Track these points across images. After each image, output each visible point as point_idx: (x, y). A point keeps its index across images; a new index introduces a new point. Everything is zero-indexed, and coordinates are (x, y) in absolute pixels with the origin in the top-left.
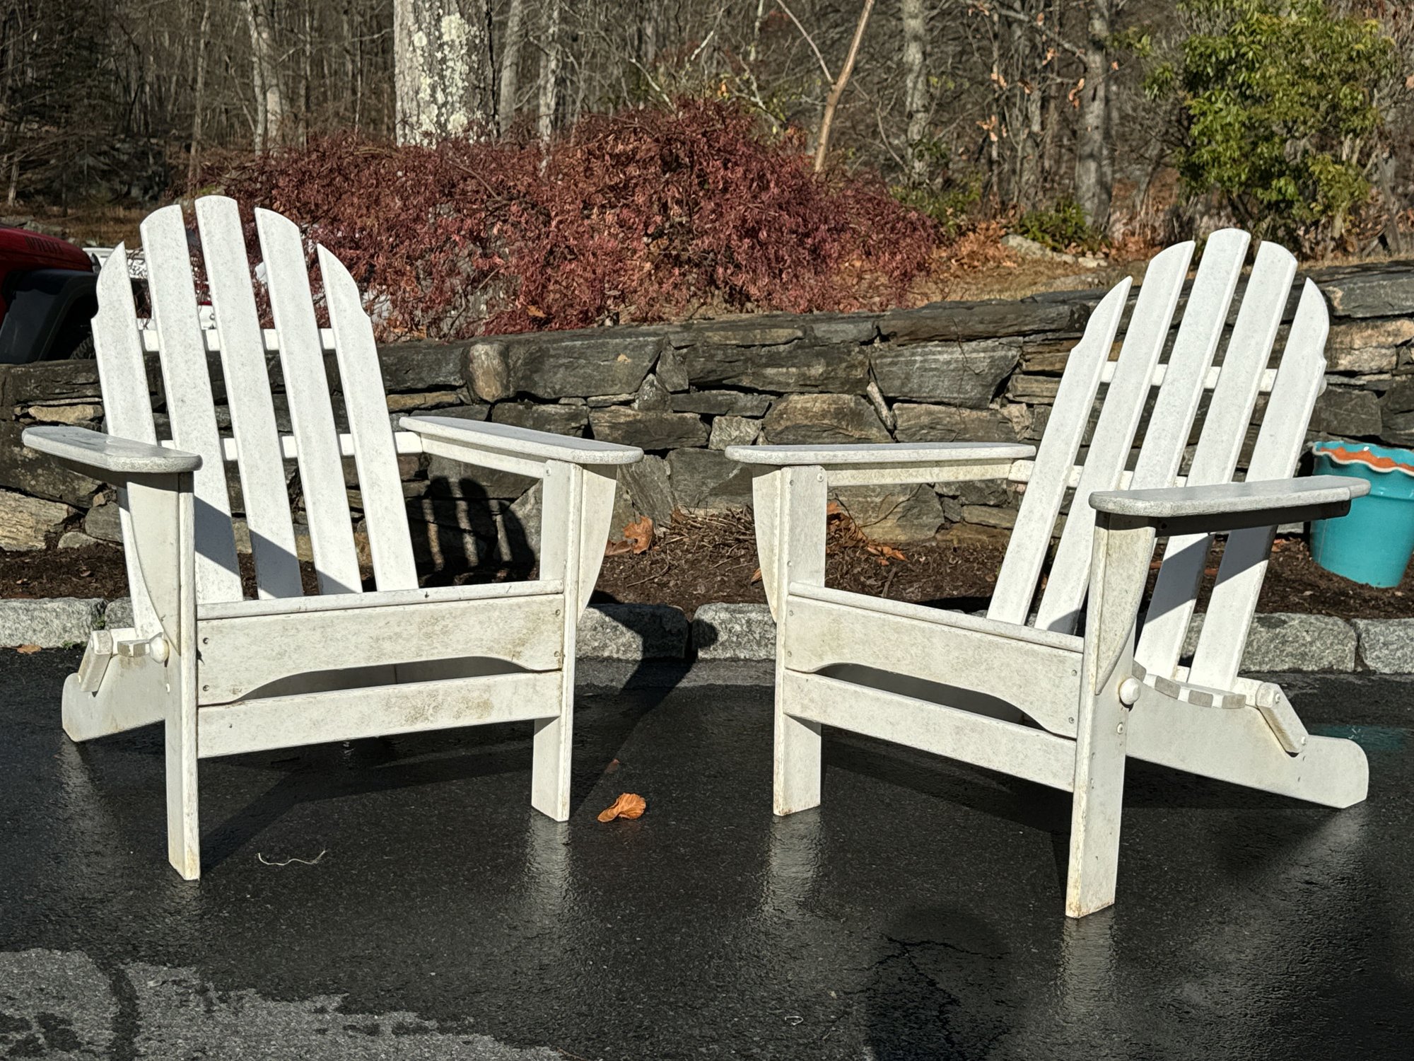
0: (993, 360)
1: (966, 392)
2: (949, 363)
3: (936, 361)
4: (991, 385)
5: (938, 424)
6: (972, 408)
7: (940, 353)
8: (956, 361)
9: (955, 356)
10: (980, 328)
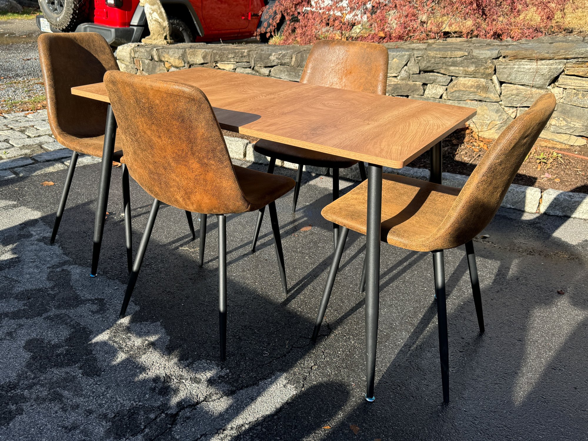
0: (550, 69)
1: (536, 81)
2: (530, 69)
3: (524, 68)
4: (548, 79)
5: (520, 94)
6: (538, 88)
7: (526, 65)
8: (533, 69)
9: (533, 66)
10: (547, 55)
